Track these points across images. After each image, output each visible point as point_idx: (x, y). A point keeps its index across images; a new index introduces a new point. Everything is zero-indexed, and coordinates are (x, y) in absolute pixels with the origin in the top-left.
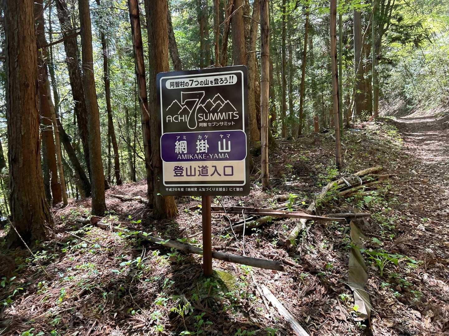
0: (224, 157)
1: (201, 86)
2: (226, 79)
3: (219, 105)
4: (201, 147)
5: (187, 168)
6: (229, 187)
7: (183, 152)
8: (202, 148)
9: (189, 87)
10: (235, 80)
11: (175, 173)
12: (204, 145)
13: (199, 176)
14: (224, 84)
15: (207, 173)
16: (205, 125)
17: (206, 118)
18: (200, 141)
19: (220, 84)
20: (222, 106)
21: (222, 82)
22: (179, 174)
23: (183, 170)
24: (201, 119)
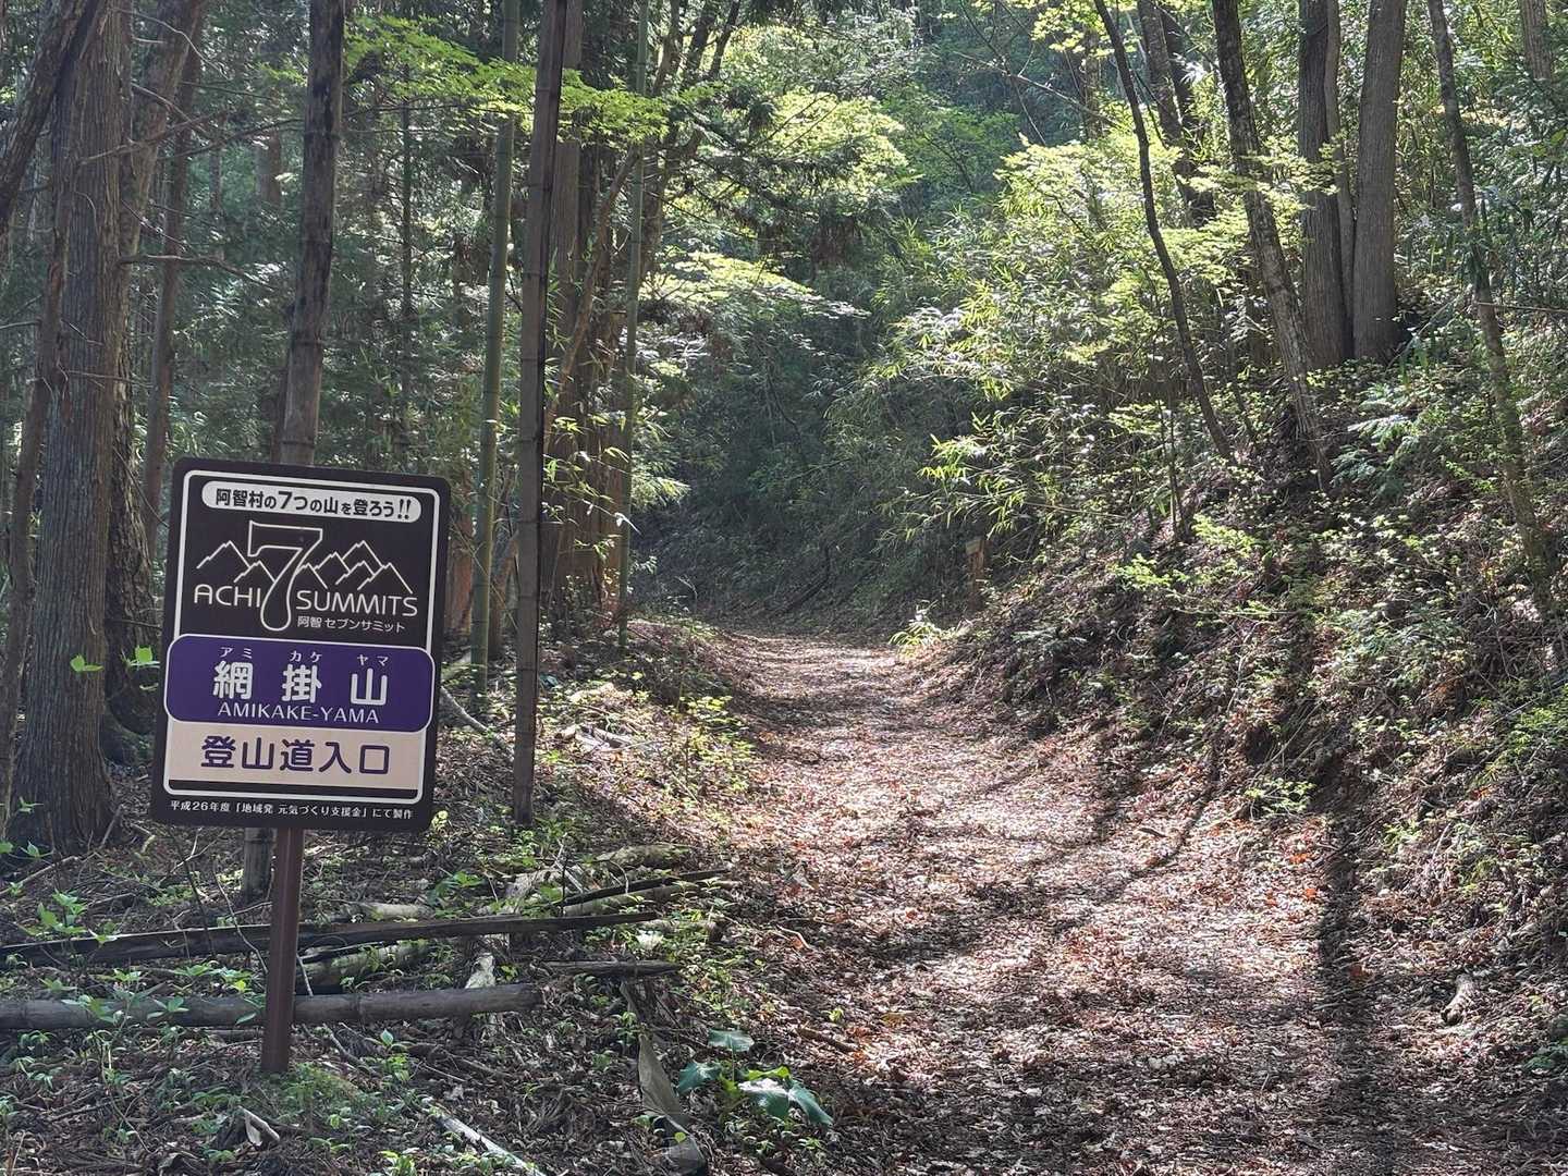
0: (365, 719)
1: (313, 513)
2: (389, 505)
3: (362, 573)
4: (297, 684)
5: (245, 745)
6: (371, 806)
7: (237, 695)
8: (301, 689)
9: (277, 510)
10: (414, 512)
11: (207, 756)
12: (308, 680)
13: (282, 768)
14: (382, 518)
15: (309, 763)
16: (316, 622)
17: (322, 603)
18: (297, 666)
19: (369, 517)
20: (370, 576)
21: (377, 511)
22: (220, 762)
23: (234, 749)
24: (306, 604)
